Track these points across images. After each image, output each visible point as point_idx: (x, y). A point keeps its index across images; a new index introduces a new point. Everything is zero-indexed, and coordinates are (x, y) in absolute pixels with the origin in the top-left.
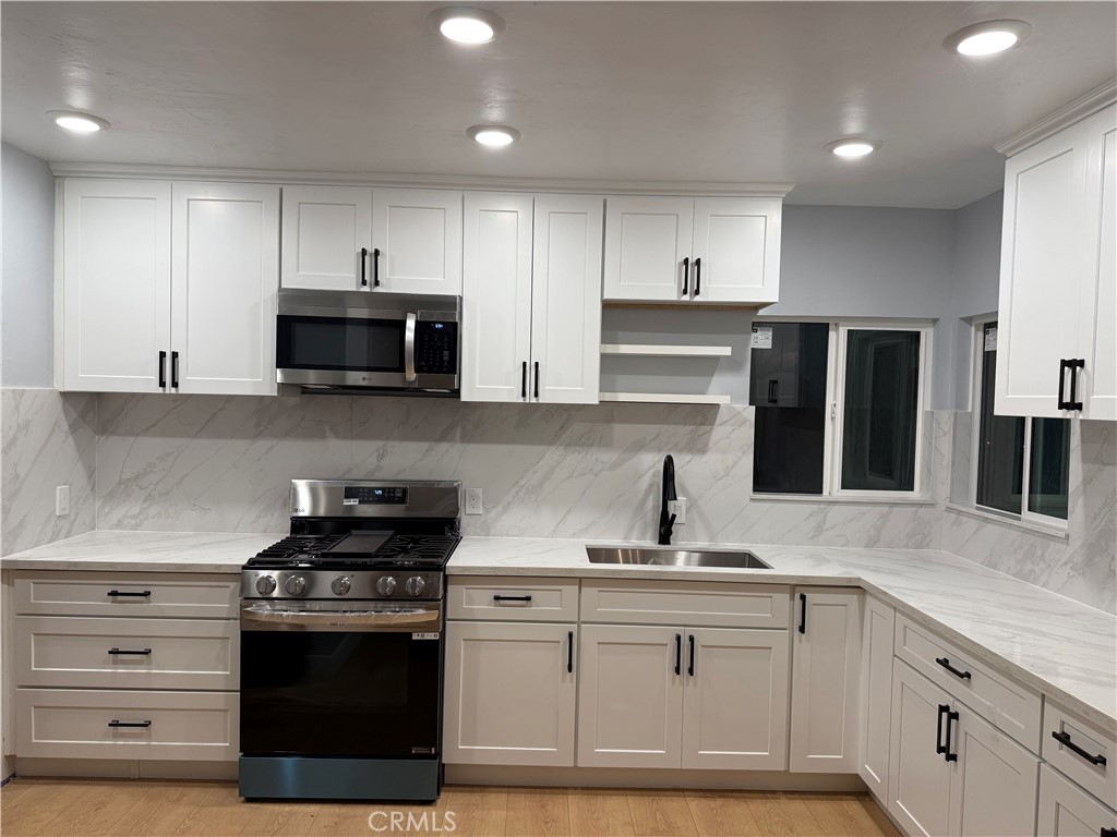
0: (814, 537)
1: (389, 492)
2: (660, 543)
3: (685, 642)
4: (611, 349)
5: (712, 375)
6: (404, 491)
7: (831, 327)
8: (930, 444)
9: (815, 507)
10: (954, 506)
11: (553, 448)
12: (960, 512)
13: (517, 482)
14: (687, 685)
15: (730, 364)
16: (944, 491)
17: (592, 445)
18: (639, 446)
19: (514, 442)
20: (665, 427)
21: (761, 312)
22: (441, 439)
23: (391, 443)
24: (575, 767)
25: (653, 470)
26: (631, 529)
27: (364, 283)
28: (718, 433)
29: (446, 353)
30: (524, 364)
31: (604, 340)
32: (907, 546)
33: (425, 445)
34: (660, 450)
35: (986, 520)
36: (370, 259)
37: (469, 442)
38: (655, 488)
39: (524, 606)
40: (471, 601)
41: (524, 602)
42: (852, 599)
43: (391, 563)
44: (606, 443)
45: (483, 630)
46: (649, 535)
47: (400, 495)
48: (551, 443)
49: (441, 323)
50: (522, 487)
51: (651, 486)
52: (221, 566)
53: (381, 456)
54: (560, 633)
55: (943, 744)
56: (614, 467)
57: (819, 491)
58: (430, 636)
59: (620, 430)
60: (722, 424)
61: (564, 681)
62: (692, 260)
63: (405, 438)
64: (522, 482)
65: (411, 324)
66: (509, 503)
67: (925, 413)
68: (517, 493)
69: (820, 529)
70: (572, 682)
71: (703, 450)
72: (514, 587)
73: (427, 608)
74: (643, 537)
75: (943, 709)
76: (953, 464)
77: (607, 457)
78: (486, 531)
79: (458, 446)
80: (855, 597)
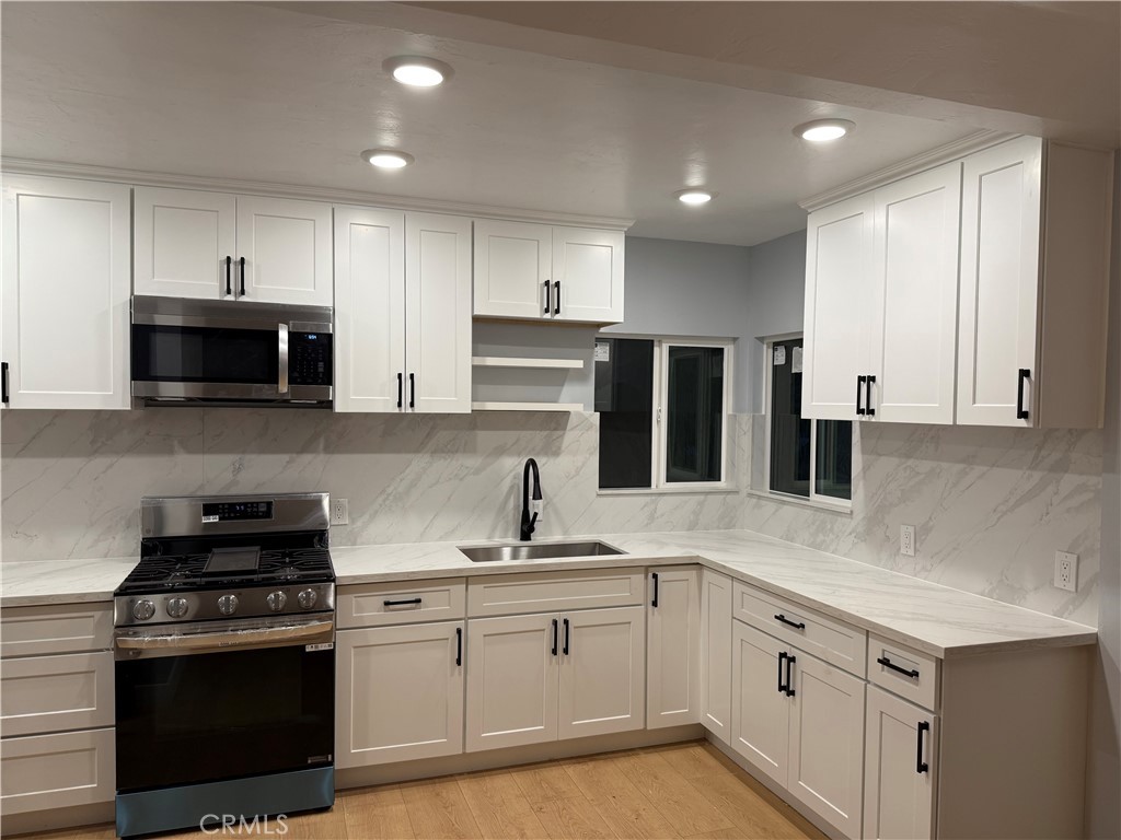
0: (647, 525)
1: (252, 507)
2: (522, 539)
3: (561, 626)
4: (480, 361)
5: (562, 385)
6: (269, 504)
7: (655, 343)
8: (734, 442)
9: (648, 499)
10: (753, 492)
11: (420, 455)
12: (760, 497)
13: (384, 491)
14: (563, 663)
15: (578, 375)
16: (745, 480)
17: (457, 452)
18: (500, 451)
19: (381, 450)
20: (524, 433)
21: (602, 330)
22: (304, 450)
23: (248, 457)
24: (464, 753)
25: (513, 473)
26: (494, 529)
27: (229, 292)
28: (570, 437)
29: (321, 364)
30: (400, 375)
31: (475, 354)
32: (718, 528)
33: (285, 457)
34: (519, 454)
35: (784, 502)
36: (235, 269)
37: (333, 453)
38: (515, 490)
39: (414, 609)
40: (360, 609)
41: (414, 605)
42: (692, 574)
43: (274, 578)
44: (469, 449)
45: (374, 636)
46: (510, 533)
47: (264, 509)
48: (417, 451)
49: (314, 334)
50: (390, 494)
51: (512, 487)
52: (85, 594)
53: (237, 471)
54: (448, 630)
55: (784, 683)
56: (477, 472)
57: (648, 485)
58: (324, 647)
59: (483, 436)
60: (572, 429)
61: (452, 675)
62: (552, 282)
63: (262, 451)
64: (389, 490)
65: (283, 335)
66: (376, 512)
67: (729, 416)
68: (384, 501)
69: (652, 518)
70: (460, 674)
71: (557, 453)
72: (402, 592)
73: (320, 620)
74: (505, 536)
75: (783, 655)
76: (752, 457)
77: (472, 462)
78: (353, 540)
79: (322, 457)
80: (694, 572)
